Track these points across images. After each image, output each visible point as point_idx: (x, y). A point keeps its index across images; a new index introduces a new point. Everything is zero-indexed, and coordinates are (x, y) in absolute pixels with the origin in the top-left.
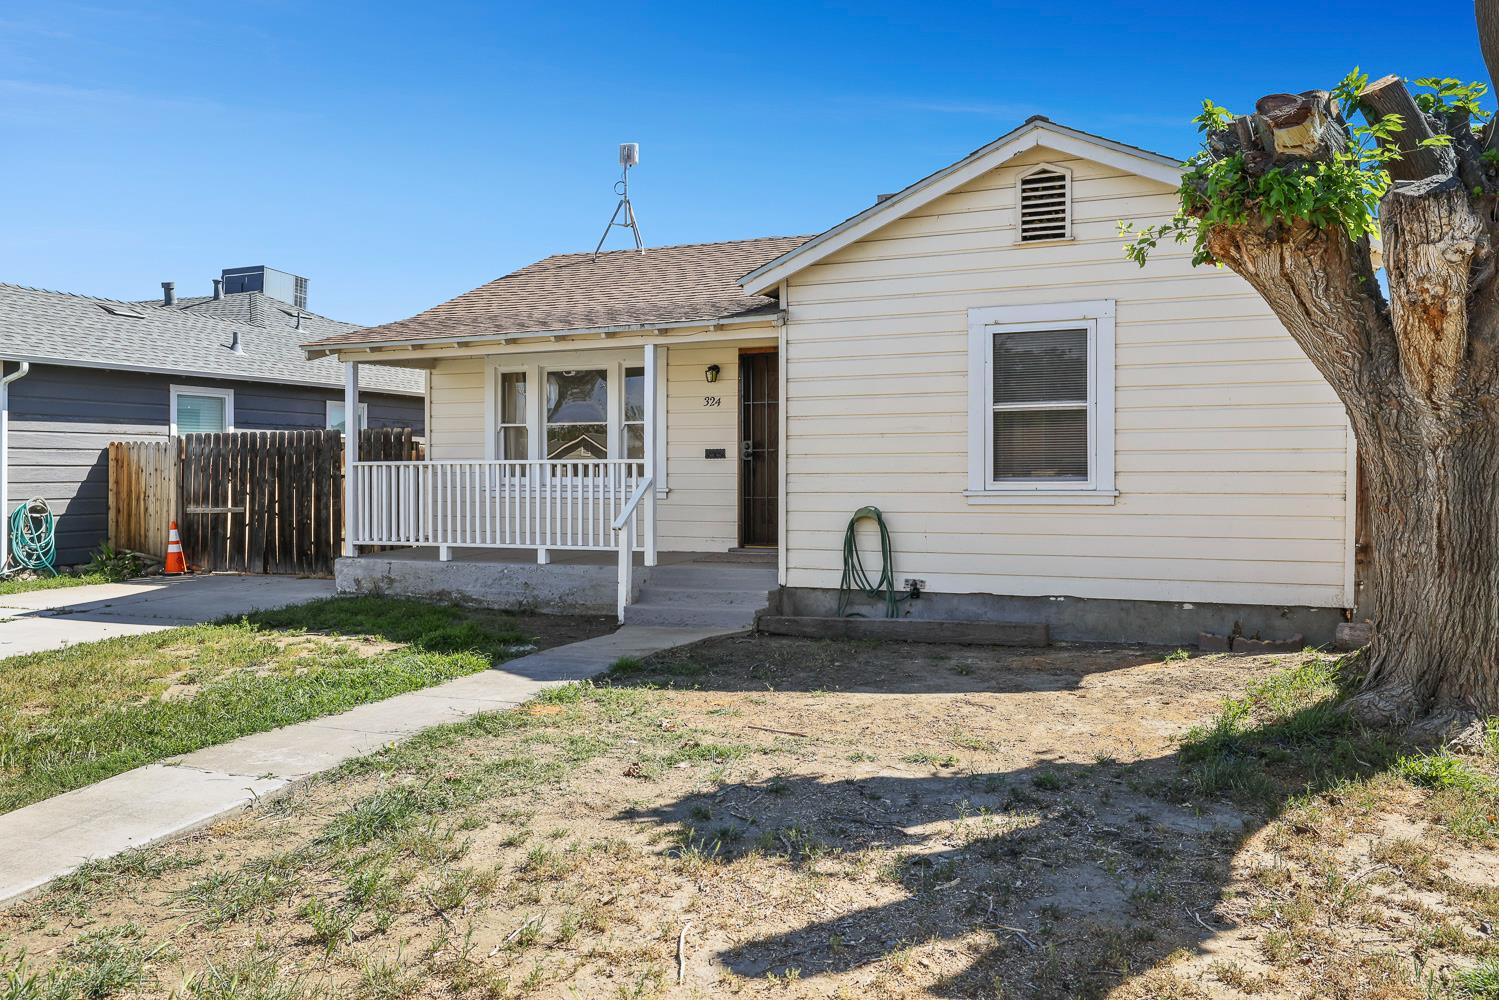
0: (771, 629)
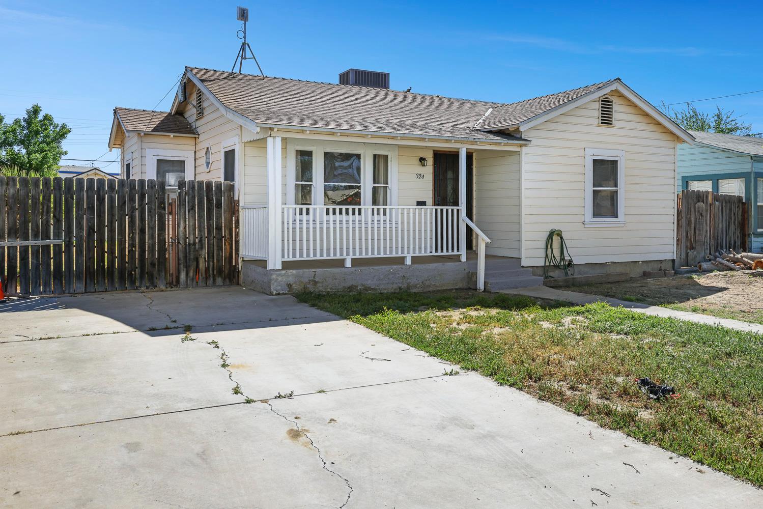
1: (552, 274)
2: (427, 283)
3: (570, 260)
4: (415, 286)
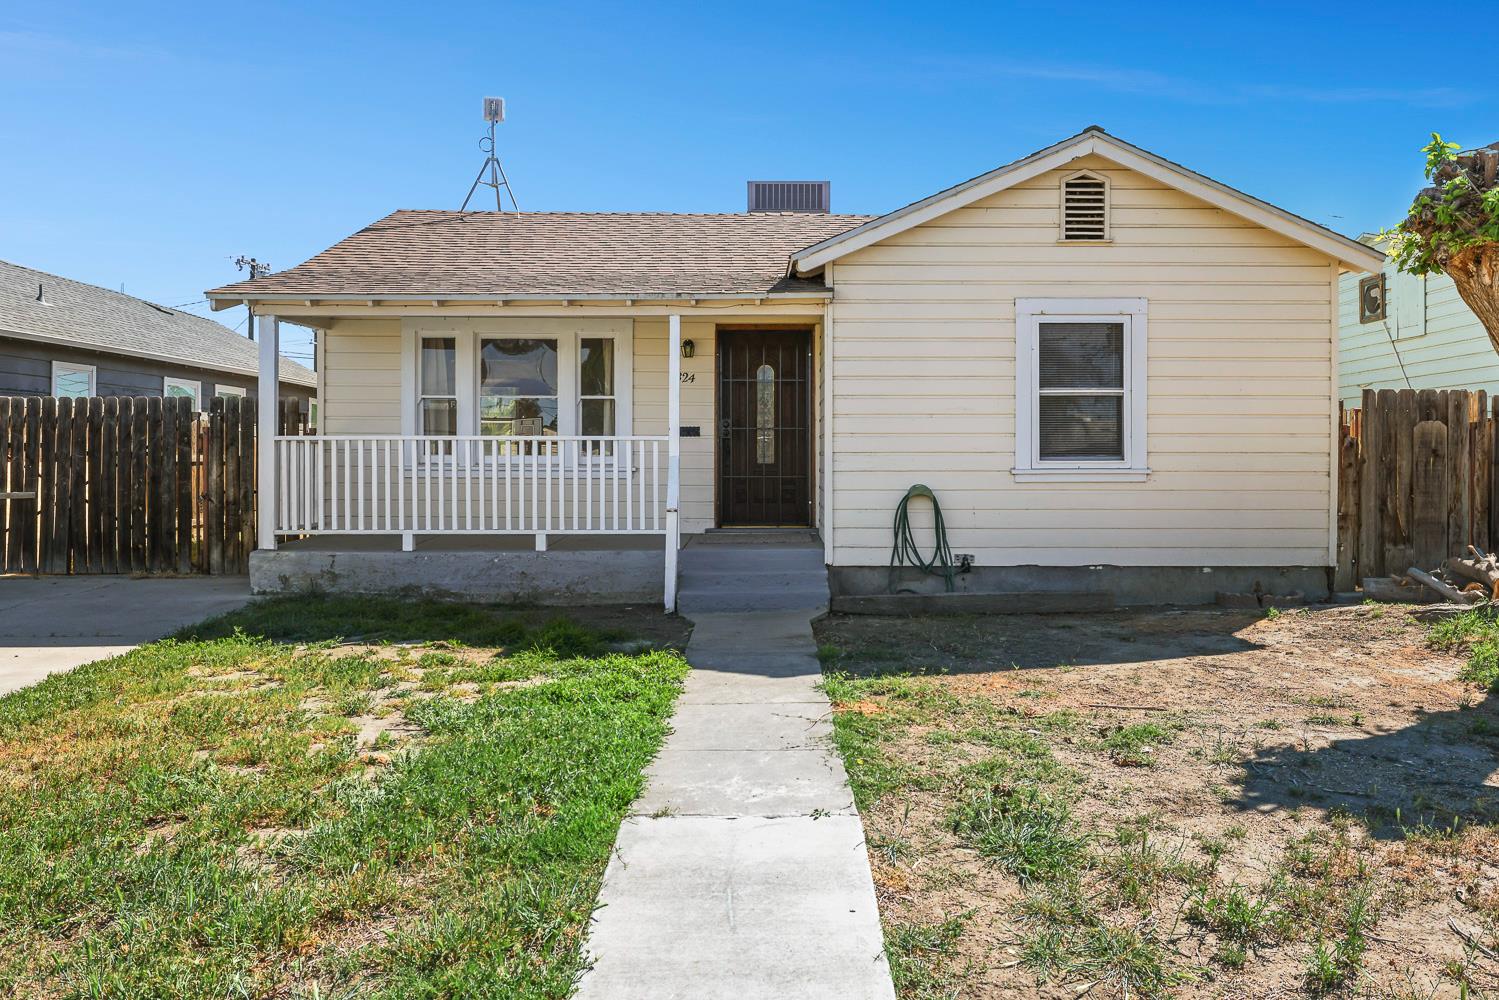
1: (914, 586)
2: (579, 589)
3: (965, 558)
4: (551, 594)
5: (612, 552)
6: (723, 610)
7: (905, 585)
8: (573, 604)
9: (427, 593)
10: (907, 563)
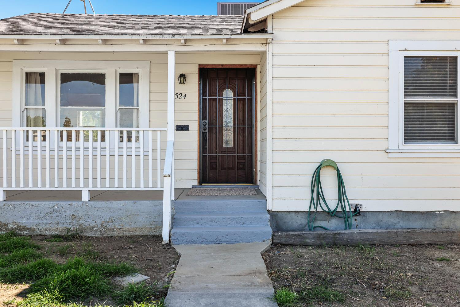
0: (283, 241)
1: (324, 224)
2: (109, 226)
3: (356, 206)
4: (91, 229)
5: (131, 202)
6: (201, 243)
7: (318, 223)
8: (105, 235)
9: (12, 228)
10: (319, 209)
